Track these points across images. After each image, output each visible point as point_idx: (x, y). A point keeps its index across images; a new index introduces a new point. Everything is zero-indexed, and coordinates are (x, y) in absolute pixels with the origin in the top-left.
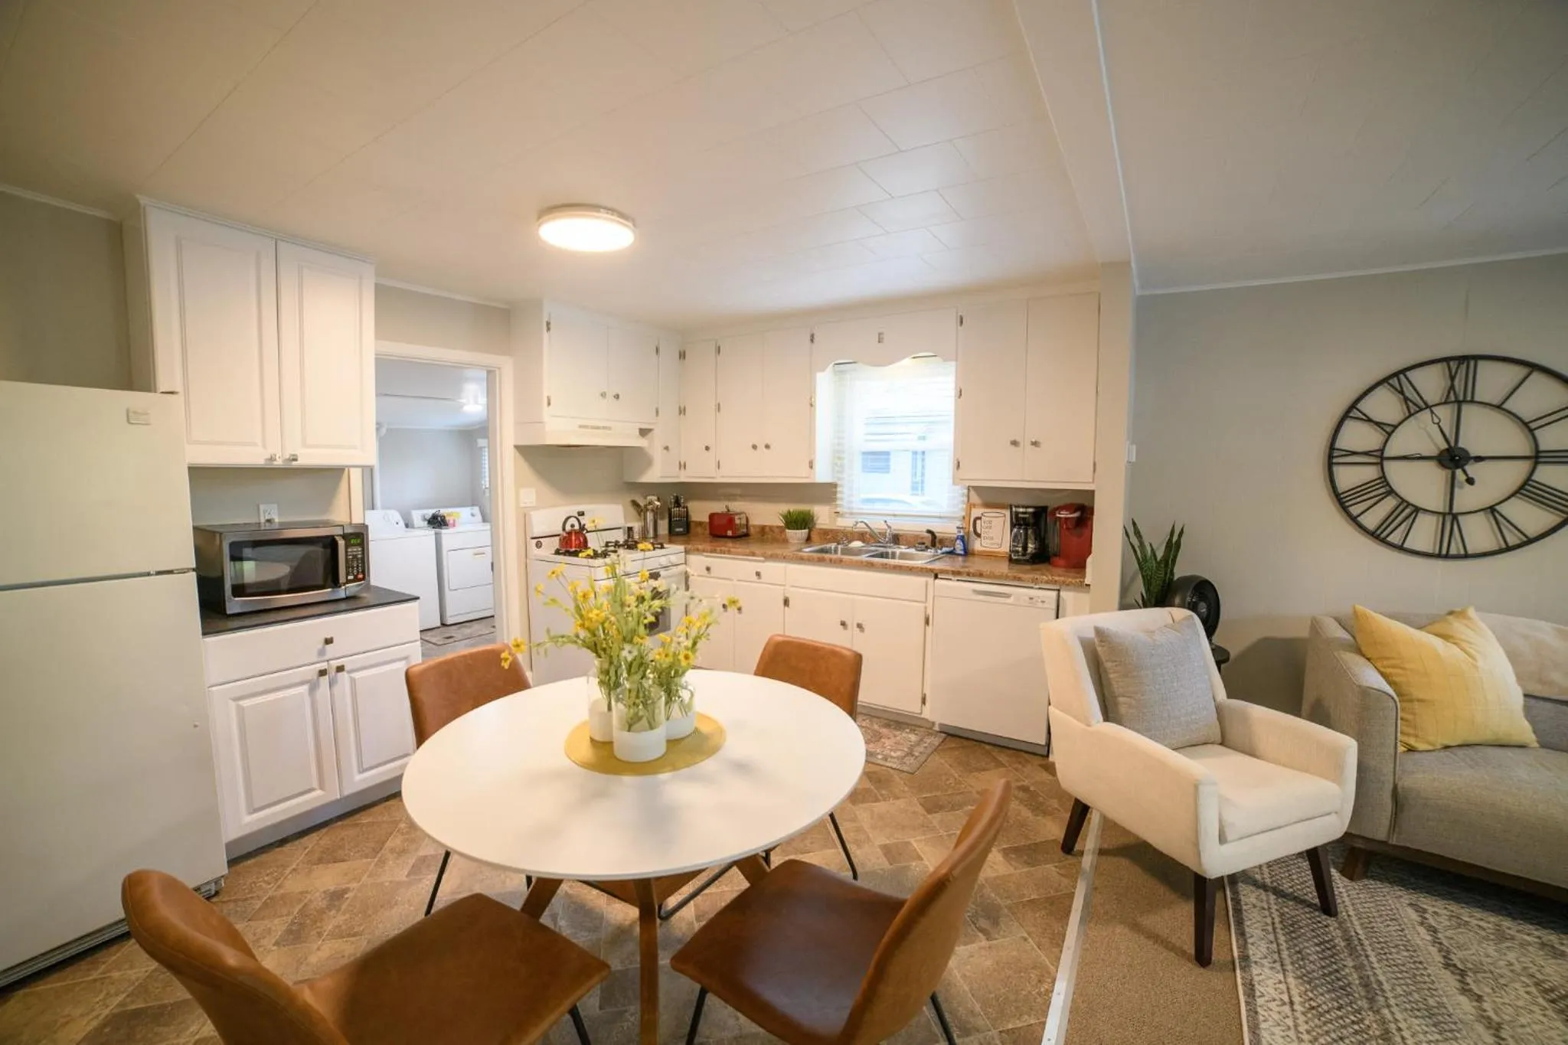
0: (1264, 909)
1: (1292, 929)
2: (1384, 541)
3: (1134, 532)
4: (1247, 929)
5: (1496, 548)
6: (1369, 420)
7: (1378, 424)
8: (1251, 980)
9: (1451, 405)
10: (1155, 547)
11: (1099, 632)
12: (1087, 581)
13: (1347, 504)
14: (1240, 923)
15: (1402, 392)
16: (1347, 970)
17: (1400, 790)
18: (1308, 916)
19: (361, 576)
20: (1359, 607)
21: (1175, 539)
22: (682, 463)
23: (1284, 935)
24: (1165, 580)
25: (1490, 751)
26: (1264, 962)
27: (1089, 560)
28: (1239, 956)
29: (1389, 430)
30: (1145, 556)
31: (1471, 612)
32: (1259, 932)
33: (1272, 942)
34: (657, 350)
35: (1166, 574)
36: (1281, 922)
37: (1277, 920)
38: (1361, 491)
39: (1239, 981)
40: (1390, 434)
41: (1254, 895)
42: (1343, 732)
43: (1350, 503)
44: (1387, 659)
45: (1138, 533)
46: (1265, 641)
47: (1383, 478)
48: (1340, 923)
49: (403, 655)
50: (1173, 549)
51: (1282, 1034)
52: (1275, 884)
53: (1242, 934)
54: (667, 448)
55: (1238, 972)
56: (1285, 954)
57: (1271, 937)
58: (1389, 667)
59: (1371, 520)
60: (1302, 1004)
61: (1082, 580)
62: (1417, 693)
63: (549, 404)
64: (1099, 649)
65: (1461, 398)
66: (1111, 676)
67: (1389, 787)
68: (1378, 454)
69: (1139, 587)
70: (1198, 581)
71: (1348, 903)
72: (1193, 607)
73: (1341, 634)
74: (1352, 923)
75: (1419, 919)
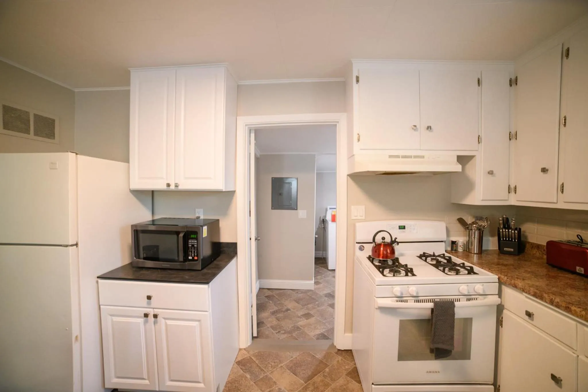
19: (196, 258)
22: (512, 187)
34: (479, 82)
49: (198, 319)
54: (491, 173)
63: (359, 140)
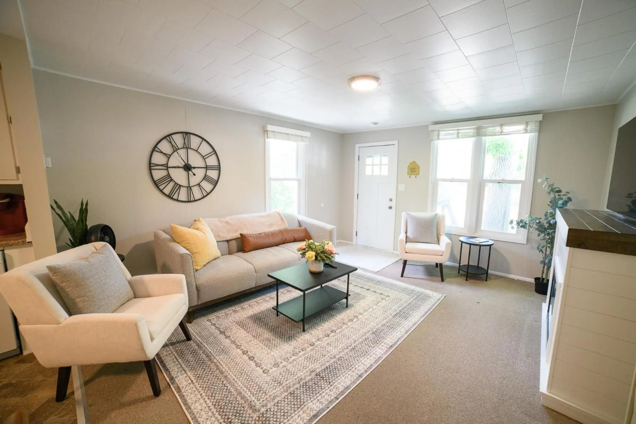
0: (170, 354)
1: (181, 354)
2: (172, 198)
3: (56, 207)
4: (168, 367)
5: (201, 197)
6: (162, 152)
7: (165, 154)
8: (177, 385)
9: (184, 149)
10: (72, 213)
11: (50, 268)
12: (28, 240)
13: (158, 185)
14: (164, 366)
15: (171, 143)
16: (202, 355)
17: (198, 285)
18: (184, 345)
20: (172, 225)
21: (84, 207)
23: (180, 359)
24: (83, 230)
25: (214, 261)
26: (179, 374)
27: (27, 227)
28: (169, 379)
29: (168, 156)
30: (67, 218)
31: (201, 219)
32: (173, 364)
33: (178, 365)
35: (83, 226)
36: (177, 355)
37: (176, 355)
38: (162, 179)
39: (173, 389)
40: (169, 158)
41: (165, 351)
42: (177, 273)
43: (159, 185)
44: (184, 241)
45: (59, 207)
46: (137, 246)
47: (169, 175)
48: (194, 341)
50: (84, 213)
51: (194, 395)
52: (170, 341)
53: (167, 370)
55: (172, 386)
56: (183, 366)
57: (177, 363)
58: (185, 244)
59: (167, 191)
60: (195, 379)
61: (24, 240)
62: (195, 251)
64: (54, 278)
65: (187, 147)
66: (67, 290)
67: (195, 286)
68: (166, 165)
69: (67, 236)
70: (102, 226)
71: (193, 332)
72: (102, 240)
73: (167, 236)
74: (197, 338)
75: (211, 324)
